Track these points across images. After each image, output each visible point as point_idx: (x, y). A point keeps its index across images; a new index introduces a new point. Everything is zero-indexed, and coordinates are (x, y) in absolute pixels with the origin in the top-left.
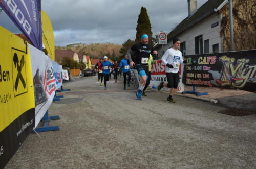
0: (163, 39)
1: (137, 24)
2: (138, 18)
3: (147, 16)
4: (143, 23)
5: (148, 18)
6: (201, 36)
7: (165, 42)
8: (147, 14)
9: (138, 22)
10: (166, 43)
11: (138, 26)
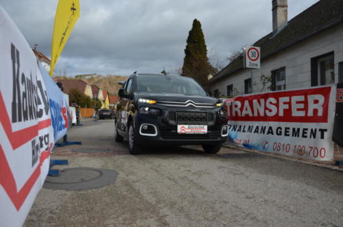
0: (253, 58)
1: (186, 44)
2: (188, 35)
3: (202, 33)
4: (194, 42)
5: (203, 37)
6: (332, 53)
7: (257, 65)
8: (201, 30)
9: (188, 41)
10: (259, 66)
11: (187, 47)
